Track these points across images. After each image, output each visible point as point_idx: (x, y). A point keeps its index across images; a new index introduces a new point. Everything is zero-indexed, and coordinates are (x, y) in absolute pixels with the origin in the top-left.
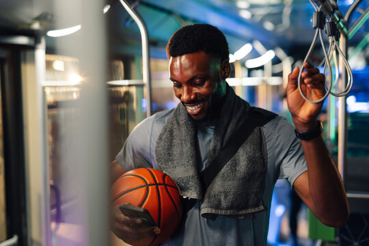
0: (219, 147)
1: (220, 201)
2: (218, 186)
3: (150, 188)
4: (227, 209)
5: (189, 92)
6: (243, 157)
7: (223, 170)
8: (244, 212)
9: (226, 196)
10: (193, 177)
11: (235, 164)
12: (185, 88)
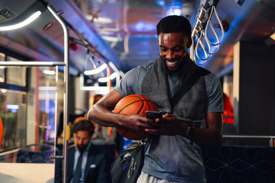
0: (181, 85)
1: (183, 113)
2: (181, 105)
3: (144, 102)
4: (187, 118)
5: (172, 54)
6: (195, 91)
7: (183, 98)
8: (195, 121)
9: (186, 111)
10: (166, 100)
11: (191, 95)
12: (170, 52)
